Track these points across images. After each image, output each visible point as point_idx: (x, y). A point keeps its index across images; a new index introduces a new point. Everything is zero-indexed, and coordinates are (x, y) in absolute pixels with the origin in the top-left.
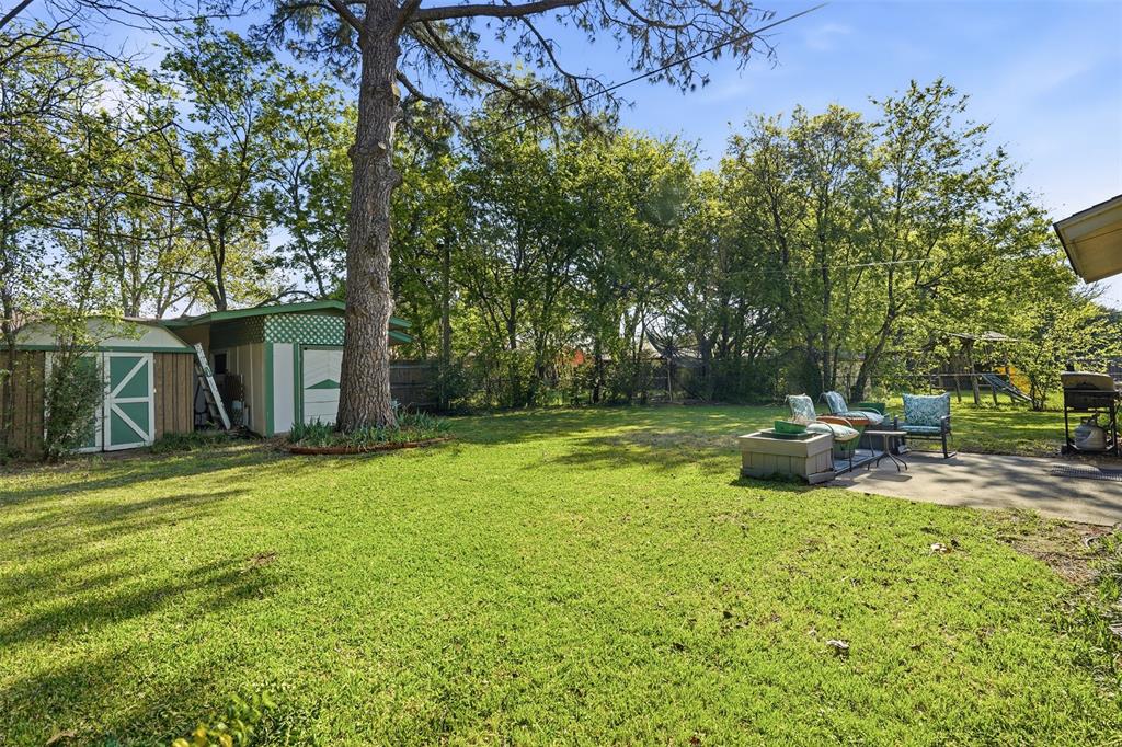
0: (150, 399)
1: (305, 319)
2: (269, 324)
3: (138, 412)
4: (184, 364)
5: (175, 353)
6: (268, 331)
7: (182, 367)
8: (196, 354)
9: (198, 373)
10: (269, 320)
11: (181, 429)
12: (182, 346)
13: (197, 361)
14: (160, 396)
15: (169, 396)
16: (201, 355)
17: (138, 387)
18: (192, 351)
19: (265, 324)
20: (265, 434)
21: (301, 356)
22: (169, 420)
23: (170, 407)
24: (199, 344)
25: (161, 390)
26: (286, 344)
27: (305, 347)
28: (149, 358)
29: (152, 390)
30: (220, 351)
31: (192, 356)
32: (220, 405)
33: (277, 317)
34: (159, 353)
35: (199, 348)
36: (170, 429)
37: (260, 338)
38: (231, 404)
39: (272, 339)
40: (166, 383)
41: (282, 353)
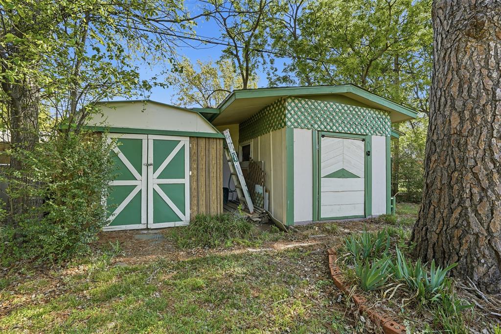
0: (186, 181)
1: (322, 105)
2: (289, 108)
3: (175, 192)
4: (215, 148)
5: (208, 138)
6: (289, 116)
7: (213, 152)
8: (224, 139)
9: (228, 158)
10: (290, 104)
11: (212, 210)
12: (214, 132)
13: (226, 147)
14: (195, 178)
15: (202, 180)
16: (229, 141)
17: (175, 170)
18: (222, 136)
19: (285, 108)
20: (285, 222)
21: (319, 143)
22: (202, 202)
23: (203, 189)
24: (228, 130)
25: (195, 173)
26: (305, 130)
27: (321, 134)
28: (185, 142)
29: (188, 173)
30: (246, 143)
31: (222, 142)
32: (245, 189)
33: (296, 101)
34: (195, 137)
35: (227, 133)
36: (203, 210)
37: (282, 124)
38: (254, 188)
39: (292, 124)
40: (200, 167)
41: (302, 139)
